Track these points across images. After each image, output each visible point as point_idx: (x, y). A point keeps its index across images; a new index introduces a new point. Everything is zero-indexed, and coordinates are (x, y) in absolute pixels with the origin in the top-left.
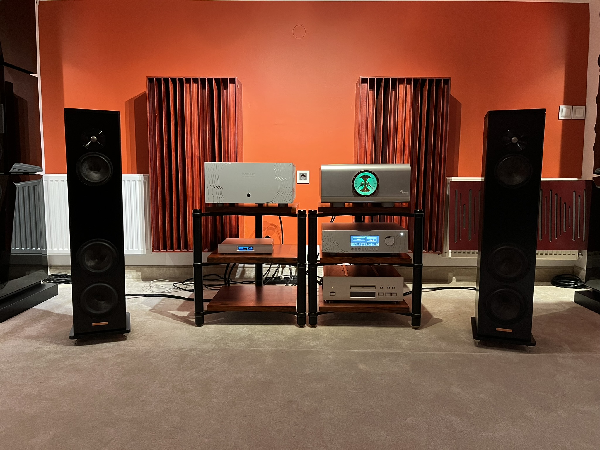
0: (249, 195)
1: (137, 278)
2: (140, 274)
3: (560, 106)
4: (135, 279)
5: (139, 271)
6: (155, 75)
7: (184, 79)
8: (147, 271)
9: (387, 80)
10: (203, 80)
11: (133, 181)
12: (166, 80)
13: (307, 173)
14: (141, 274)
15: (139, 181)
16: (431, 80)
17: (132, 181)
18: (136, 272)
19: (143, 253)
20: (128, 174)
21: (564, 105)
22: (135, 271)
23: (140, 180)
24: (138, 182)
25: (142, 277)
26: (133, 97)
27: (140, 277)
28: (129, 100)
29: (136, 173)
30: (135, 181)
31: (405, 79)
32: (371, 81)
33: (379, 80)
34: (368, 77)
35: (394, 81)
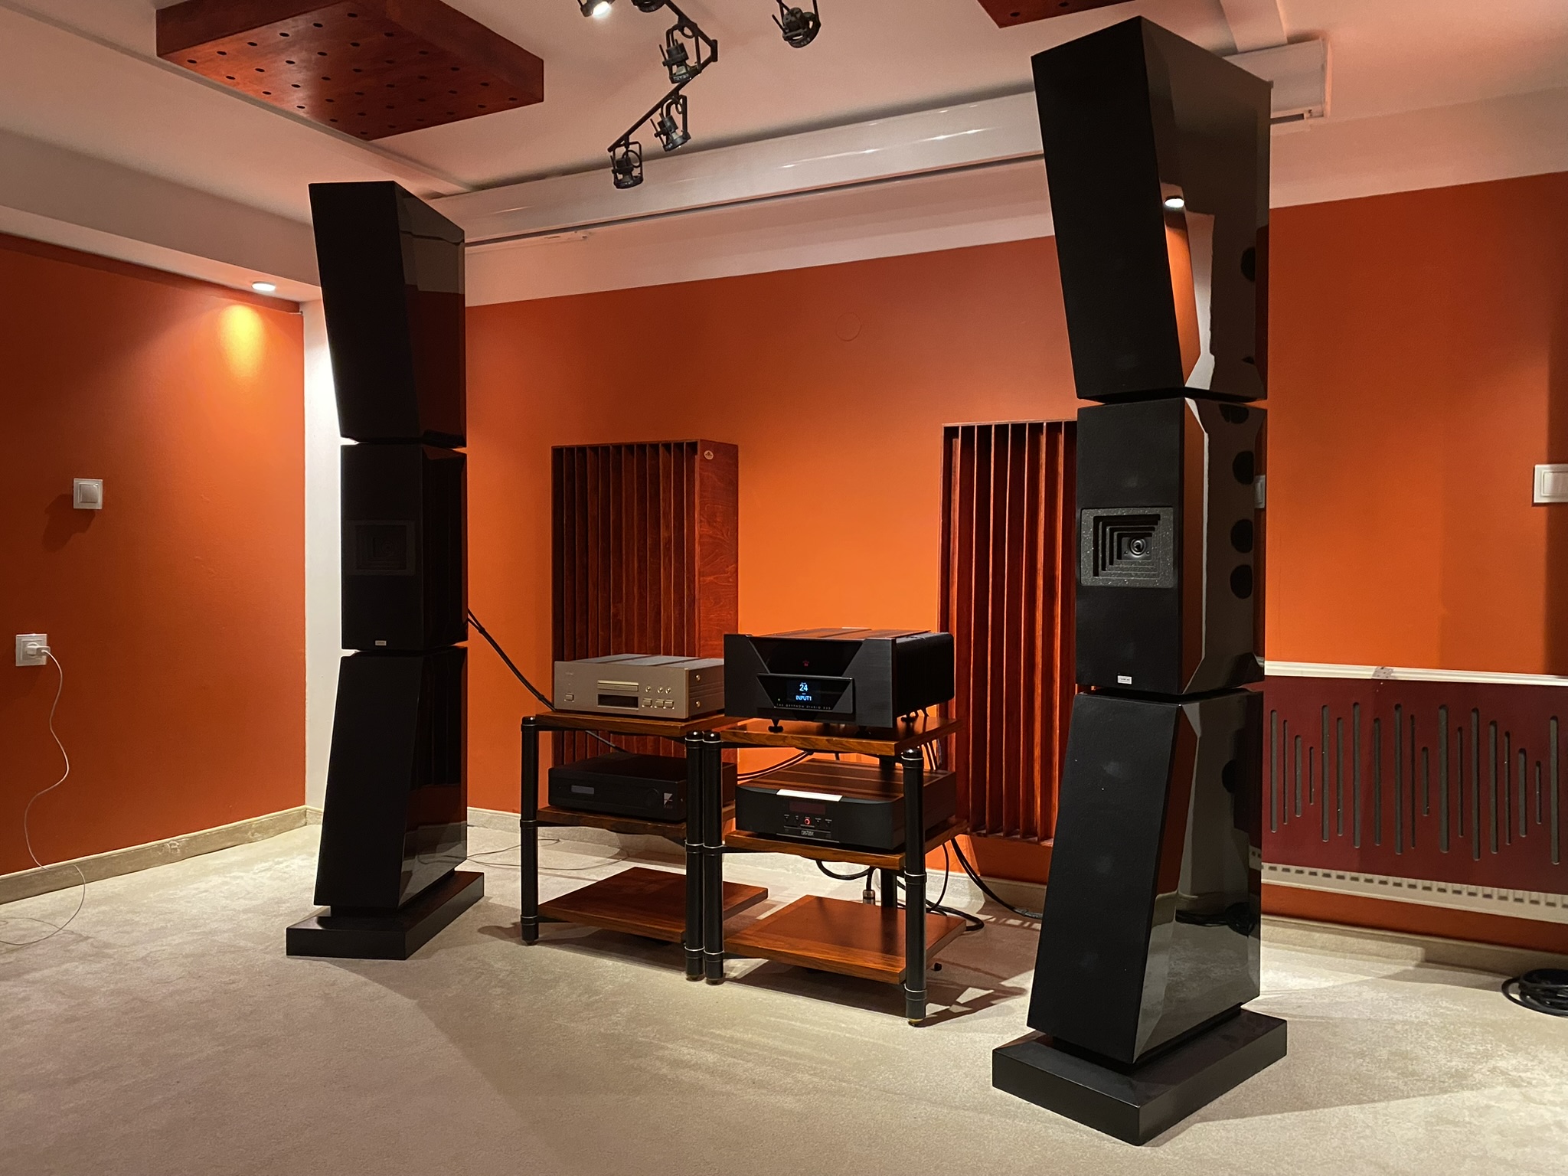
3: (1537, 466)
7: (611, 447)
9: (1001, 429)
10: (641, 447)
12: (583, 450)
21: (1549, 463)
31: (1045, 424)
32: (968, 431)
33: (985, 430)
34: (960, 424)
35: (1018, 428)
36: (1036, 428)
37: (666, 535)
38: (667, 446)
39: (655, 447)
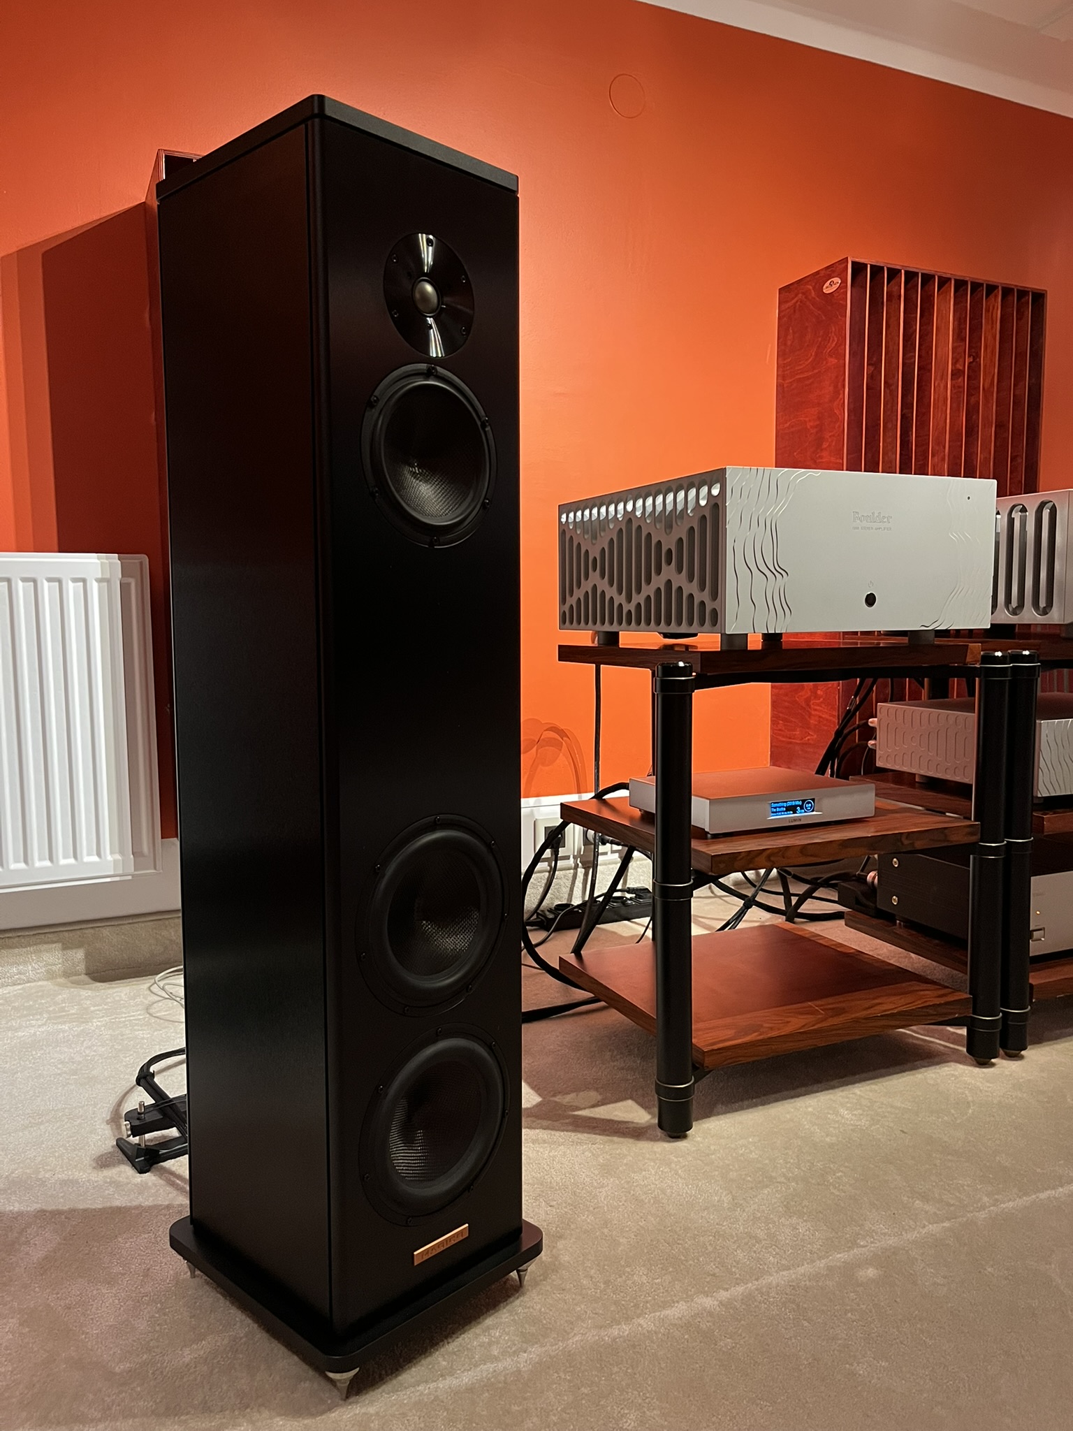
0: (870, 600)
1: (66, 974)
2: (79, 954)
4: (62, 980)
5: (79, 946)
8: (111, 942)
11: (75, 580)
14: (86, 957)
15: (99, 580)
17: (70, 582)
18: (65, 948)
19: (121, 872)
22: (60, 945)
23: (108, 576)
24: (94, 588)
25: (87, 968)
27: (81, 967)
30: (84, 581)
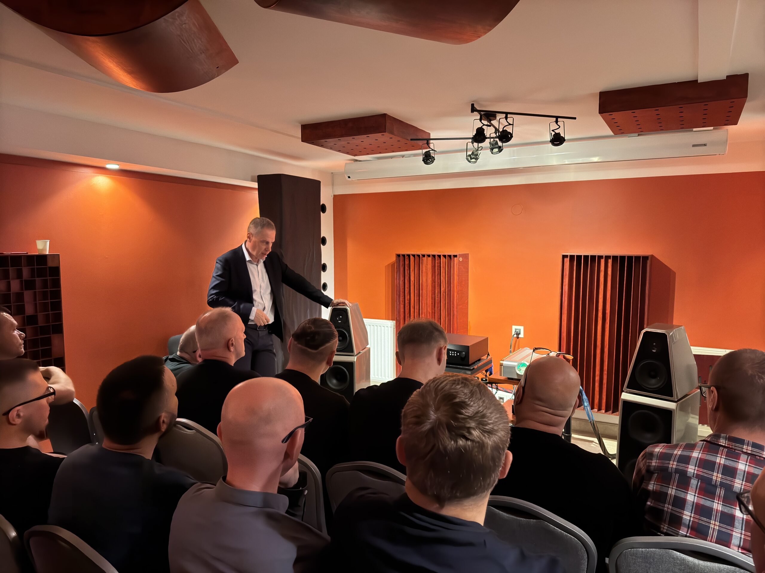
6: (402, 252)
7: (421, 255)
9: (586, 257)
10: (434, 256)
12: (409, 256)
13: (522, 328)
15: (391, 327)
16: (630, 258)
20: (385, 319)
26: (391, 262)
28: (388, 265)
29: (391, 319)
31: (604, 256)
32: (572, 257)
33: (579, 257)
34: (569, 254)
35: (593, 257)
36: (600, 257)
37: (443, 289)
38: (445, 256)
39: (439, 256)
